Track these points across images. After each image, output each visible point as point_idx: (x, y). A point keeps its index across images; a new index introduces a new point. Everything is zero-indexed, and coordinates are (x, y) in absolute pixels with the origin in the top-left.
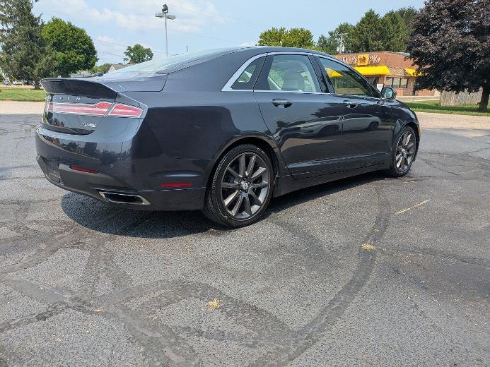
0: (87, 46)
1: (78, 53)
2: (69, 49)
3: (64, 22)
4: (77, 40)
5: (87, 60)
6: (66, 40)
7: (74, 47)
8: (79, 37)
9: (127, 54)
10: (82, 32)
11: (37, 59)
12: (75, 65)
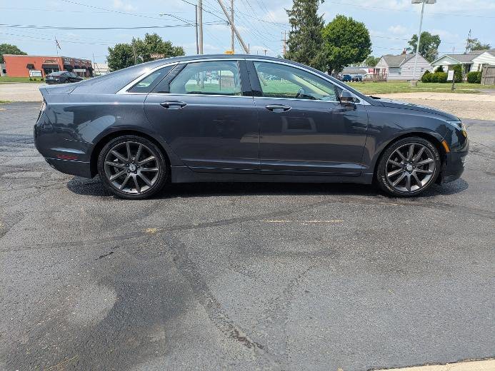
0: (363, 39)
1: (353, 47)
2: (346, 44)
3: (346, 18)
4: (354, 34)
5: (361, 53)
6: (344, 35)
7: (350, 41)
8: (357, 31)
9: (411, 43)
10: (361, 25)
11: (312, 55)
12: (348, 59)
